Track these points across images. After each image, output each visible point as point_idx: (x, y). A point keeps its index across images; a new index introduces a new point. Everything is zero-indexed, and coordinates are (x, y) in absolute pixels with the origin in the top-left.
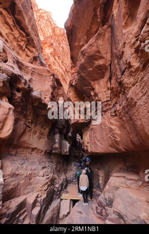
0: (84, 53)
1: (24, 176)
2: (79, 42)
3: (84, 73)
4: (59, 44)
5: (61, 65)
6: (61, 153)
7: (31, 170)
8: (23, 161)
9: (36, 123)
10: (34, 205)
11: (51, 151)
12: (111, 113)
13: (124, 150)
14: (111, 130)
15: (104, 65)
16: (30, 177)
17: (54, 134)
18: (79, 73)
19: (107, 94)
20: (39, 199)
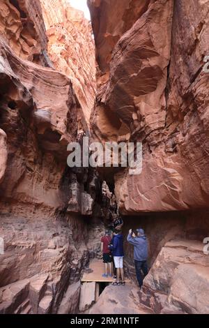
0: (124, 45)
1: (24, 248)
2: (111, 32)
3: (122, 81)
4: (75, 38)
5: (78, 73)
6: (80, 212)
7: (36, 238)
8: (22, 225)
9: (41, 164)
10: (42, 293)
11: (66, 209)
12: (167, 147)
13: (186, 207)
14: (166, 175)
15: (158, 67)
16: (34, 250)
17: (70, 182)
18: (113, 81)
19: (160, 117)
20: (50, 284)
